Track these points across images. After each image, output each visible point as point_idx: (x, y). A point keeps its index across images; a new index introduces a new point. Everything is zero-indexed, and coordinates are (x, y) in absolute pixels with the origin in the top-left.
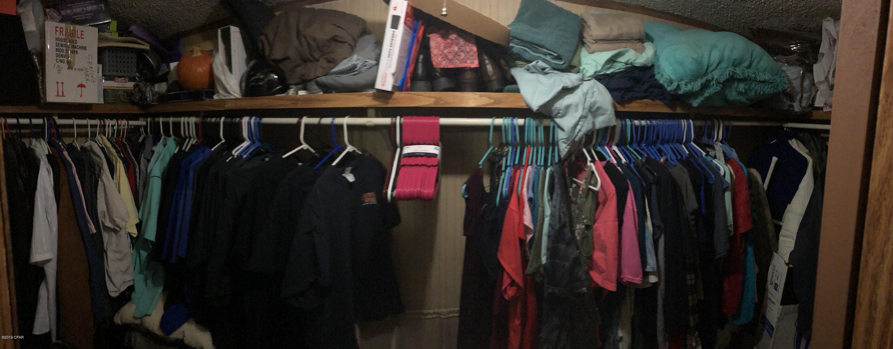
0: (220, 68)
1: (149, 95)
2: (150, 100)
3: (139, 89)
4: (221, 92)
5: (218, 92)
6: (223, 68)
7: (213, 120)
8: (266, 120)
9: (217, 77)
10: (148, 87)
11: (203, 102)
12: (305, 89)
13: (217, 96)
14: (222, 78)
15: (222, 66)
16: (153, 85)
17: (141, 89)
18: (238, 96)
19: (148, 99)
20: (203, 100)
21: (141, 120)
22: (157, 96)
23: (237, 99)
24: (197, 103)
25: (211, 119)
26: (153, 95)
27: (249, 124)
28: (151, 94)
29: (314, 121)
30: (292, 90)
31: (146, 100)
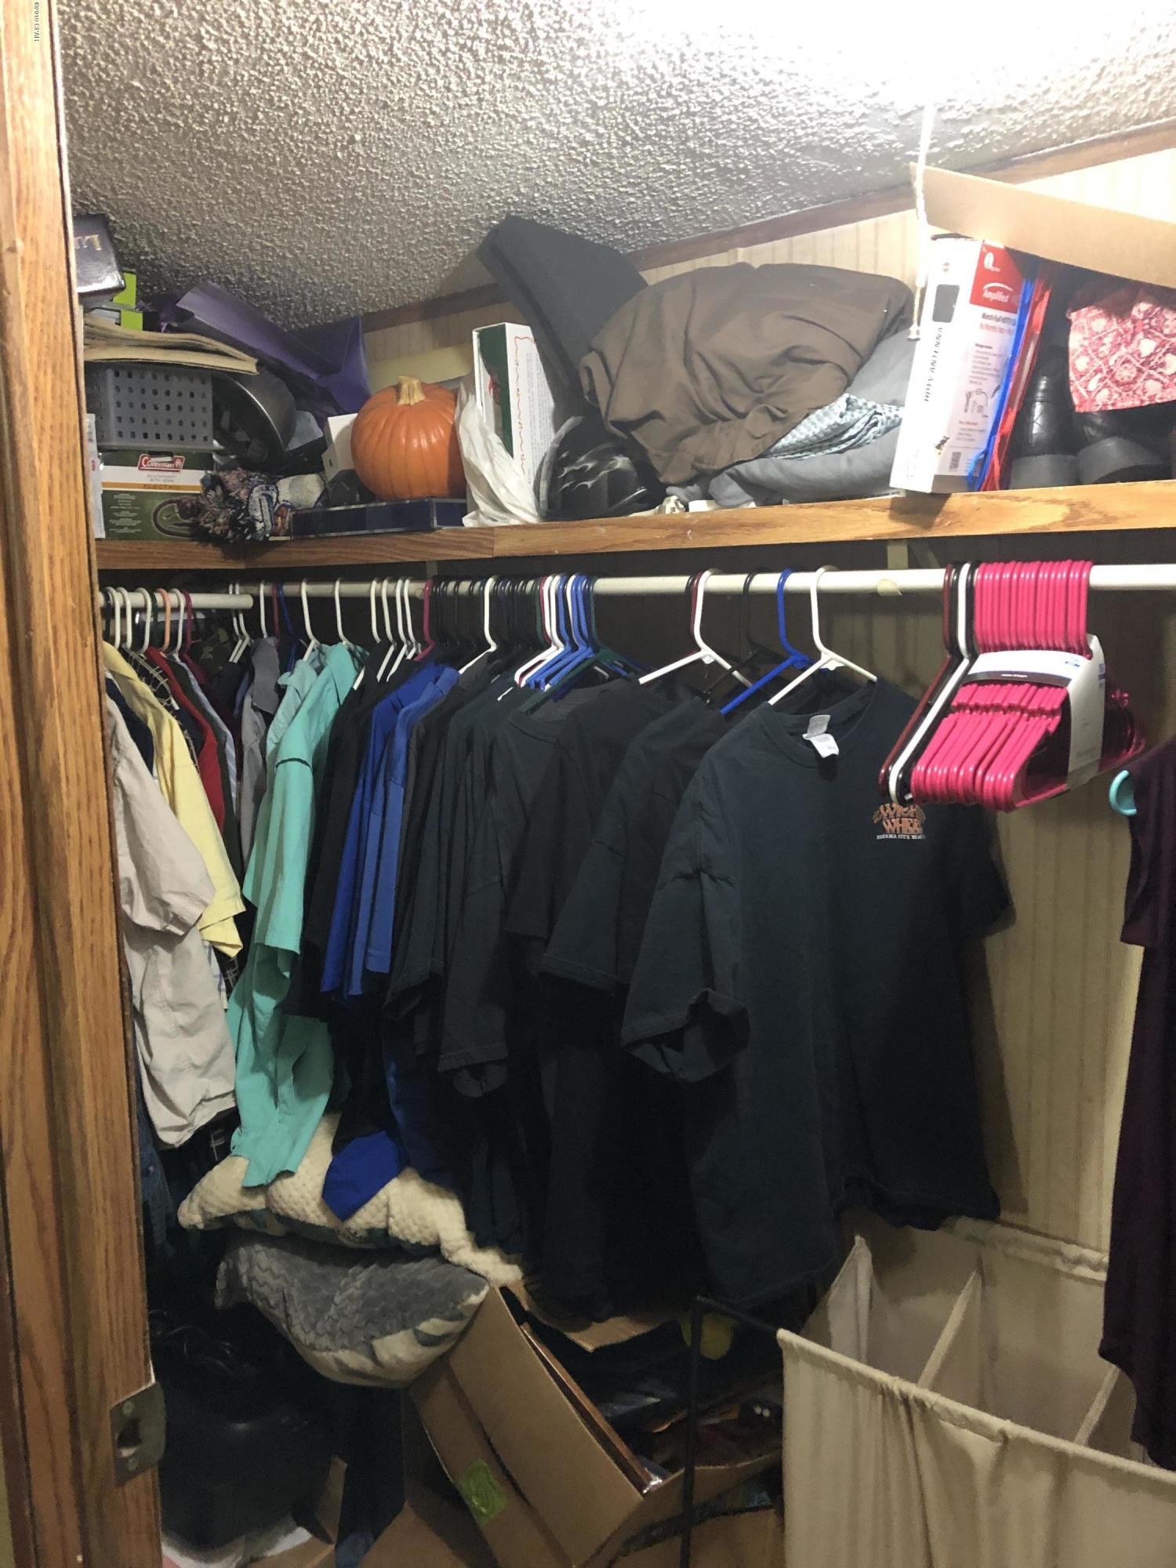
0: (477, 437)
1: (261, 514)
2: (264, 527)
3: (226, 492)
4: (483, 506)
5: (476, 507)
6: (486, 441)
7: (465, 586)
8: (606, 585)
9: (469, 463)
10: (256, 489)
11: (431, 535)
12: (707, 496)
13: (473, 518)
14: (485, 468)
15: (484, 434)
16: (272, 481)
17: (232, 494)
18: (532, 520)
19: (259, 526)
20: (432, 530)
21: (234, 593)
22: (289, 515)
23: (527, 527)
24: (413, 537)
25: (457, 585)
26: (275, 515)
27: (561, 595)
28: (266, 510)
29: (733, 582)
30: (674, 498)
31: (253, 529)
